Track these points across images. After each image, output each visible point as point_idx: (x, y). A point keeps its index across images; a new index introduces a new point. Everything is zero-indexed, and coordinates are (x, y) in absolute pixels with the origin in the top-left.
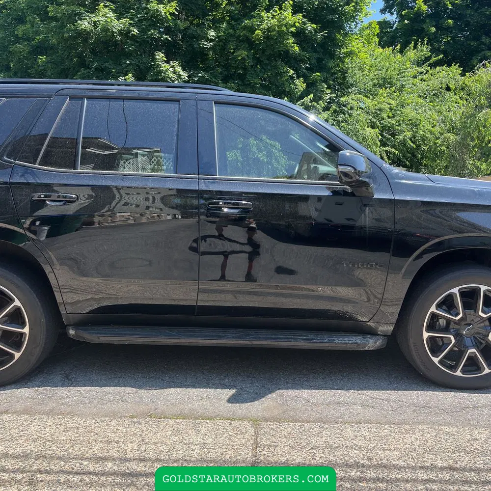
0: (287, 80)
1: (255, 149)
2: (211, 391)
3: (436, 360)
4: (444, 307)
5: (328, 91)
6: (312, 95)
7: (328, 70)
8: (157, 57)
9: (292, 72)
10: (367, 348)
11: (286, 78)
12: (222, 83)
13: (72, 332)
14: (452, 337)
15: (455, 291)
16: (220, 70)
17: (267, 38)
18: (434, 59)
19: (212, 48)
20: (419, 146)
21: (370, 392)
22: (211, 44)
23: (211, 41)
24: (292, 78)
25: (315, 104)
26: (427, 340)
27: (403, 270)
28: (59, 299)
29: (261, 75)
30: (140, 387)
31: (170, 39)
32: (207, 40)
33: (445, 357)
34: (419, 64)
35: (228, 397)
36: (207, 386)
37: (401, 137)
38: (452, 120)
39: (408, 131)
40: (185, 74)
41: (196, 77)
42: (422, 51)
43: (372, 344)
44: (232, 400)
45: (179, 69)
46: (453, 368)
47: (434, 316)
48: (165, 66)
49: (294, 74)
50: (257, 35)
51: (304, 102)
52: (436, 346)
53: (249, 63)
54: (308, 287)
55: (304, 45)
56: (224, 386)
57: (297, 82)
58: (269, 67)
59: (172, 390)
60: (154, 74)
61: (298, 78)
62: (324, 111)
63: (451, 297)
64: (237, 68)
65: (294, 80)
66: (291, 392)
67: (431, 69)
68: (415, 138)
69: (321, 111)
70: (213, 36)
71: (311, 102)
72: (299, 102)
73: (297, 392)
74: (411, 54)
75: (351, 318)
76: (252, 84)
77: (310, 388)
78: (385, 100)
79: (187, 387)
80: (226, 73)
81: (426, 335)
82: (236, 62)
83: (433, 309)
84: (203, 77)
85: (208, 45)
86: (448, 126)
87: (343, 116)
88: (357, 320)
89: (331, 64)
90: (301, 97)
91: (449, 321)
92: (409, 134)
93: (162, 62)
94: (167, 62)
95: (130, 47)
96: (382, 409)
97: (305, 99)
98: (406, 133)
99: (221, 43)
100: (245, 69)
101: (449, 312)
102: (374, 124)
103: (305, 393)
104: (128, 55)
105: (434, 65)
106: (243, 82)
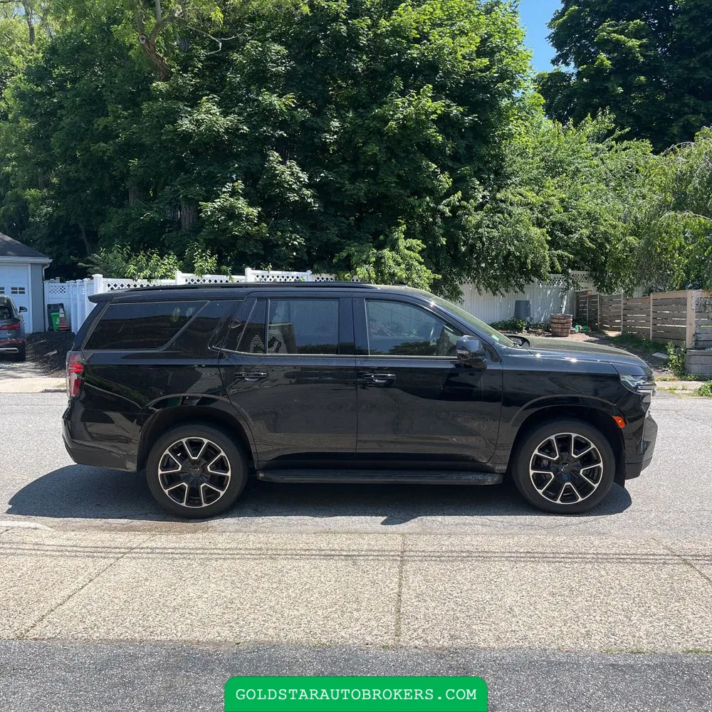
0: (428, 177)
1: (391, 263)
2: (368, 518)
3: (540, 492)
4: (547, 451)
5: (481, 188)
6: (460, 193)
7: (481, 158)
8: (271, 158)
9: (434, 166)
10: (486, 484)
11: (427, 173)
12: (350, 184)
13: (261, 475)
14: (552, 474)
15: (552, 437)
16: (346, 168)
17: (403, 127)
18: (618, 133)
19: (336, 142)
20: (601, 246)
21: (489, 517)
22: (335, 137)
23: (336, 133)
24: (434, 172)
25: (464, 203)
26: (533, 476)
27: (513, 420)
28: (253, 450)
29: (396, 172)
30: (315, 516)
31: (285, 135)
32: (329, 131)
33: (546, 489)
34: (600, 138)
35: (381, 521)
36: (365, 514)
37: (577, 235)
38: (636, 218)
39: (586, 227)
40: (304, 176)
41: (317, 178)
42: (603, 122)
43: (490, 480)
44: (383, 523)
45: (297, 169)
46: (555, 498)
47: (537, 457)
48: (281, 168)
49: (436, 168)
50: (391, 127)
51: (451, 201)
52: (540, 481)
53: (382, 157)
54: (444, 437)
55: (450, 131)
56: (377, 515)
57: (441, 177)
58: (406, 161)
59: (339, 518)
60: (267, 177)
61: (442, 173)
62: (476, 211)
63: (550, 442)
64: (367, 164)
65: (438, 175)
66: (429, 518)
67: (617, 143)
68: (594, 235)
69: (472, 211)
70: (337, 127)
71: (459, 201)
72: (444, 202)
73: (433, 518)
74: (590, 126)
75: (474, 460)
76: (385, 183)
77: (444, 515)
78: (554, 191)
79: (350, 515)
80: (353, 170)
81: (532, 472)
82: (365, 157)
83: (536, 452)
84: (326, 177)
85: (329, 138)
86: (632, 225)
87: (501, 215)
88: (478, 462)
89: (484, 151)
90: (448, 195)
91: (550, 461)
92: (586, 232)
93: (277, 163)
94: (283, 163)
95: (239, 147)
96: (496, 527)
97: (452, 198)
98: (581, 231)
99: (347, 136)
100: (376, 164)
101: (549, 455)
102: (541, 222)
103: (440, 518)
104: (237, 157)
105: (620, 139)
106: (375, 180)
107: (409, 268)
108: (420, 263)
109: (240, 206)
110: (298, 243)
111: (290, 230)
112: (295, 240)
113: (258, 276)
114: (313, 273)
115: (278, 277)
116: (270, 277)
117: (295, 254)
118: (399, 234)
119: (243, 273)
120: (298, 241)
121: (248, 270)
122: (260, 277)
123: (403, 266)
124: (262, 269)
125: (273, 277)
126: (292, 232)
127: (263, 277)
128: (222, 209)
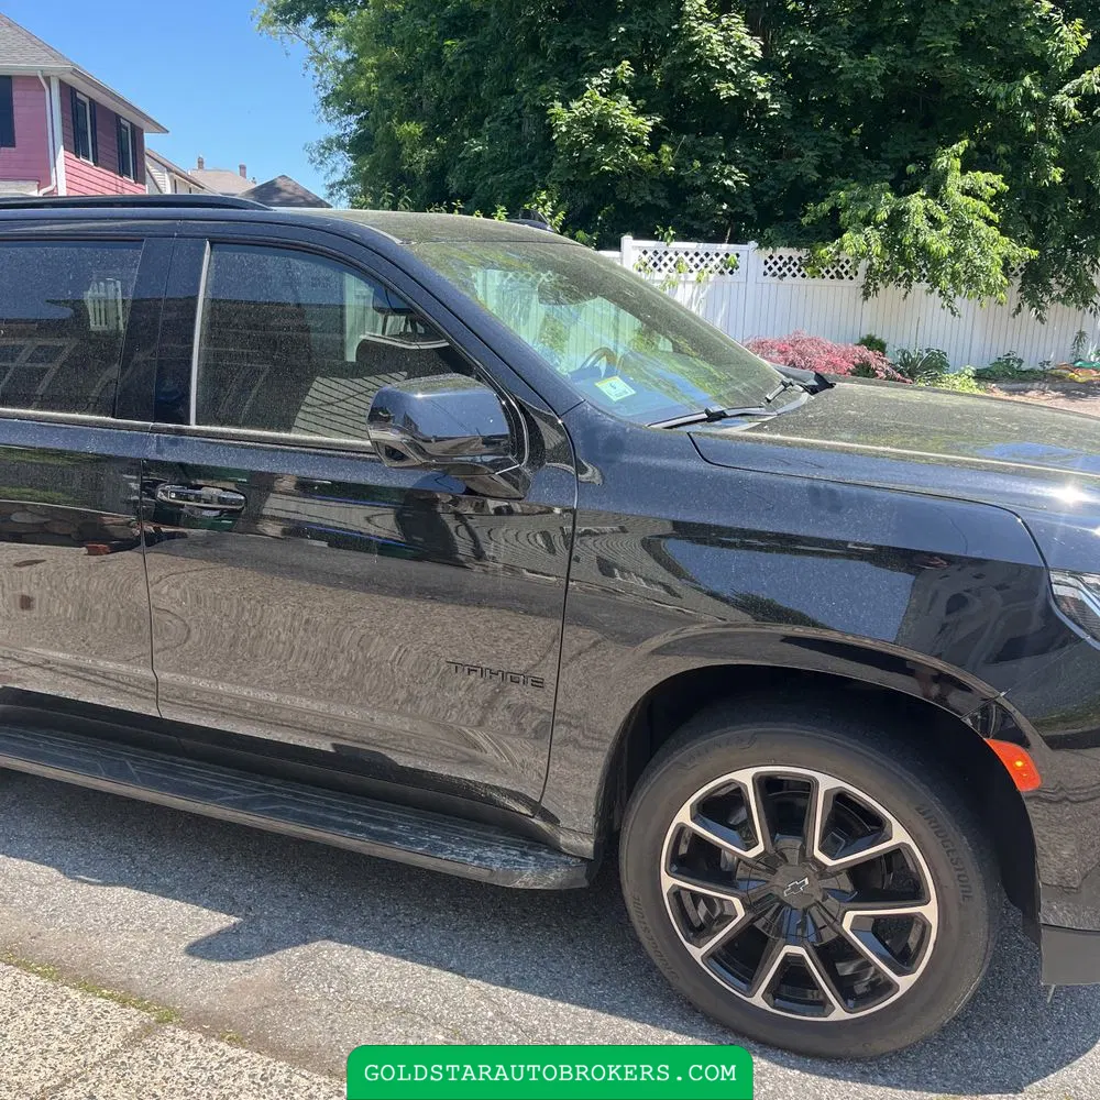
3: (697, 954)
8: (687, 9)
9: (1048, 5)
11: (1030, 23)
30: (72, 873)
40: (754, 44)
43: (529, 875)
45: (741, 33)
49: (1053, 10)
51: (1082, 84)
57: (1064, 31)
61: (1067, 21)
65: (1056, 26)
72: (1067, 86)
83: (684, 818)
93: (700, 18)
97: (1085, 77)
107: (962, 231)
108: (990, 223)
109: (618, 112)
110: (736, 182)
111: (721, 158)
112: (728, 177)
113: (645, 253)
114: (760, 247)
115: (687, 254)
116: (671, 254)
117: (725, 207)
118: (948, 160)
119: (617, 246)
120: (734, 178)
121: (627, 241)
122: (650, 254)
123: (946, 230)
124: (656, 238)
125: (676, 254)
126: (725, 162)
127: (656, 253)
128: (585, 122)
